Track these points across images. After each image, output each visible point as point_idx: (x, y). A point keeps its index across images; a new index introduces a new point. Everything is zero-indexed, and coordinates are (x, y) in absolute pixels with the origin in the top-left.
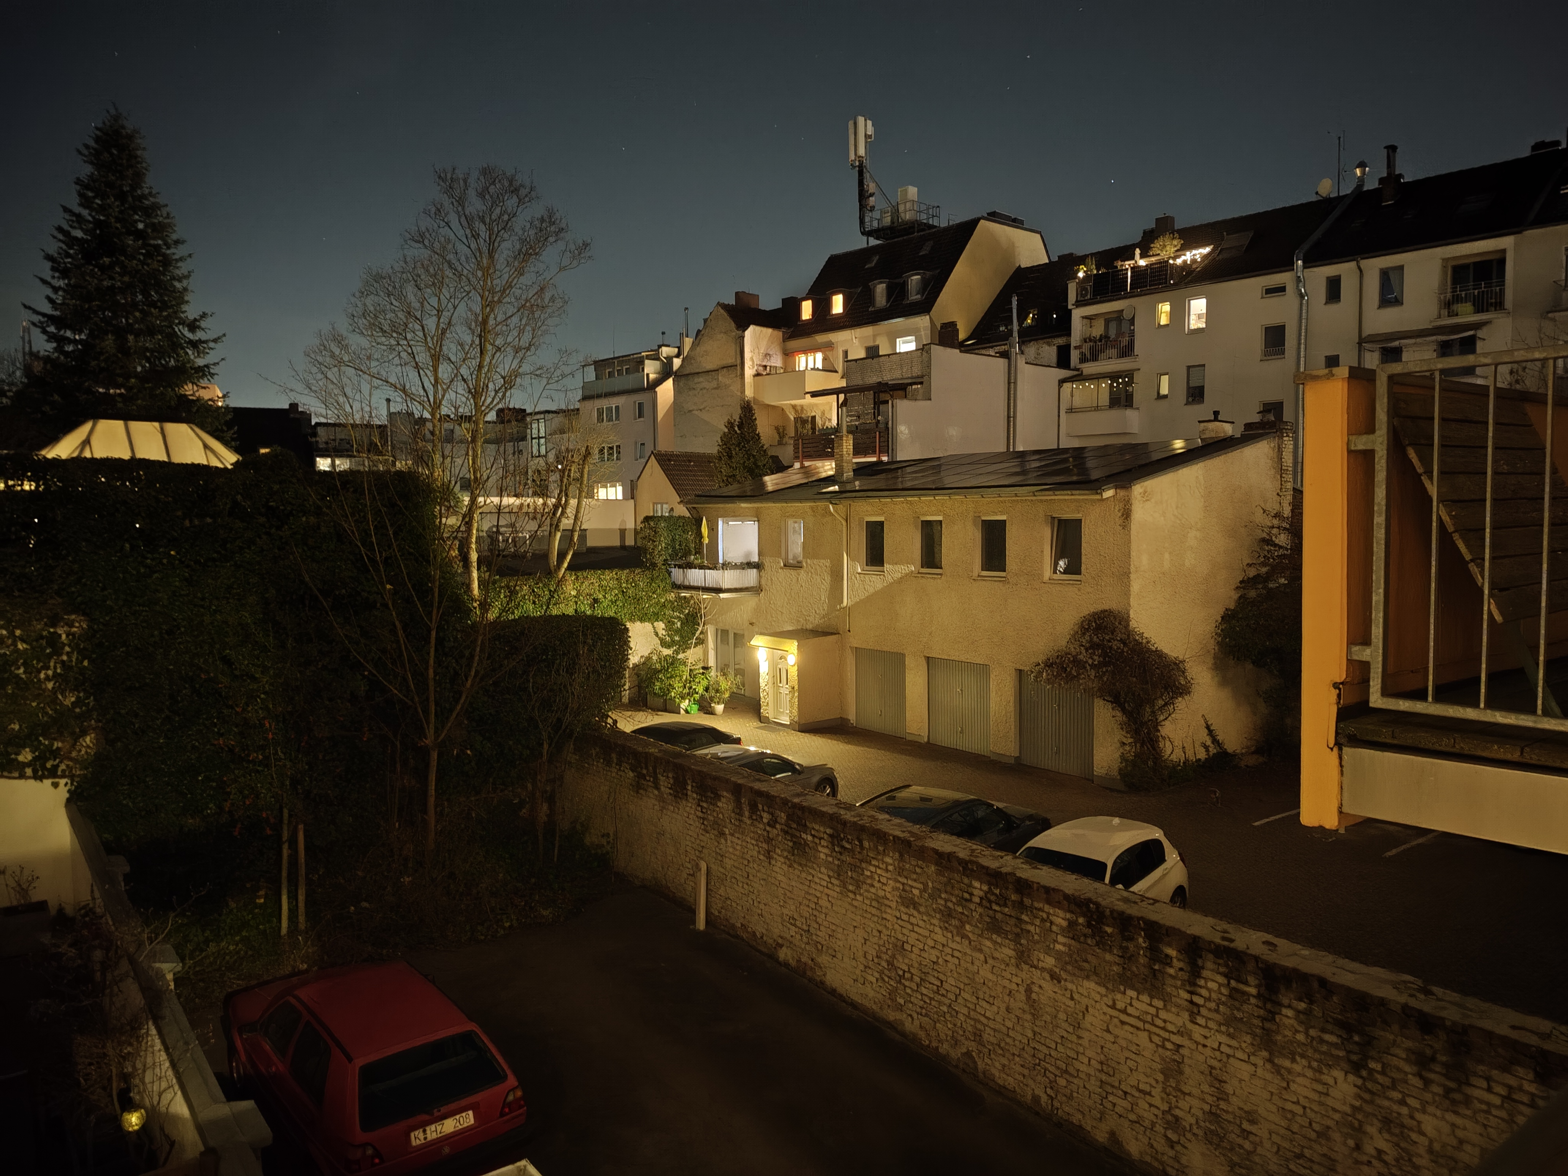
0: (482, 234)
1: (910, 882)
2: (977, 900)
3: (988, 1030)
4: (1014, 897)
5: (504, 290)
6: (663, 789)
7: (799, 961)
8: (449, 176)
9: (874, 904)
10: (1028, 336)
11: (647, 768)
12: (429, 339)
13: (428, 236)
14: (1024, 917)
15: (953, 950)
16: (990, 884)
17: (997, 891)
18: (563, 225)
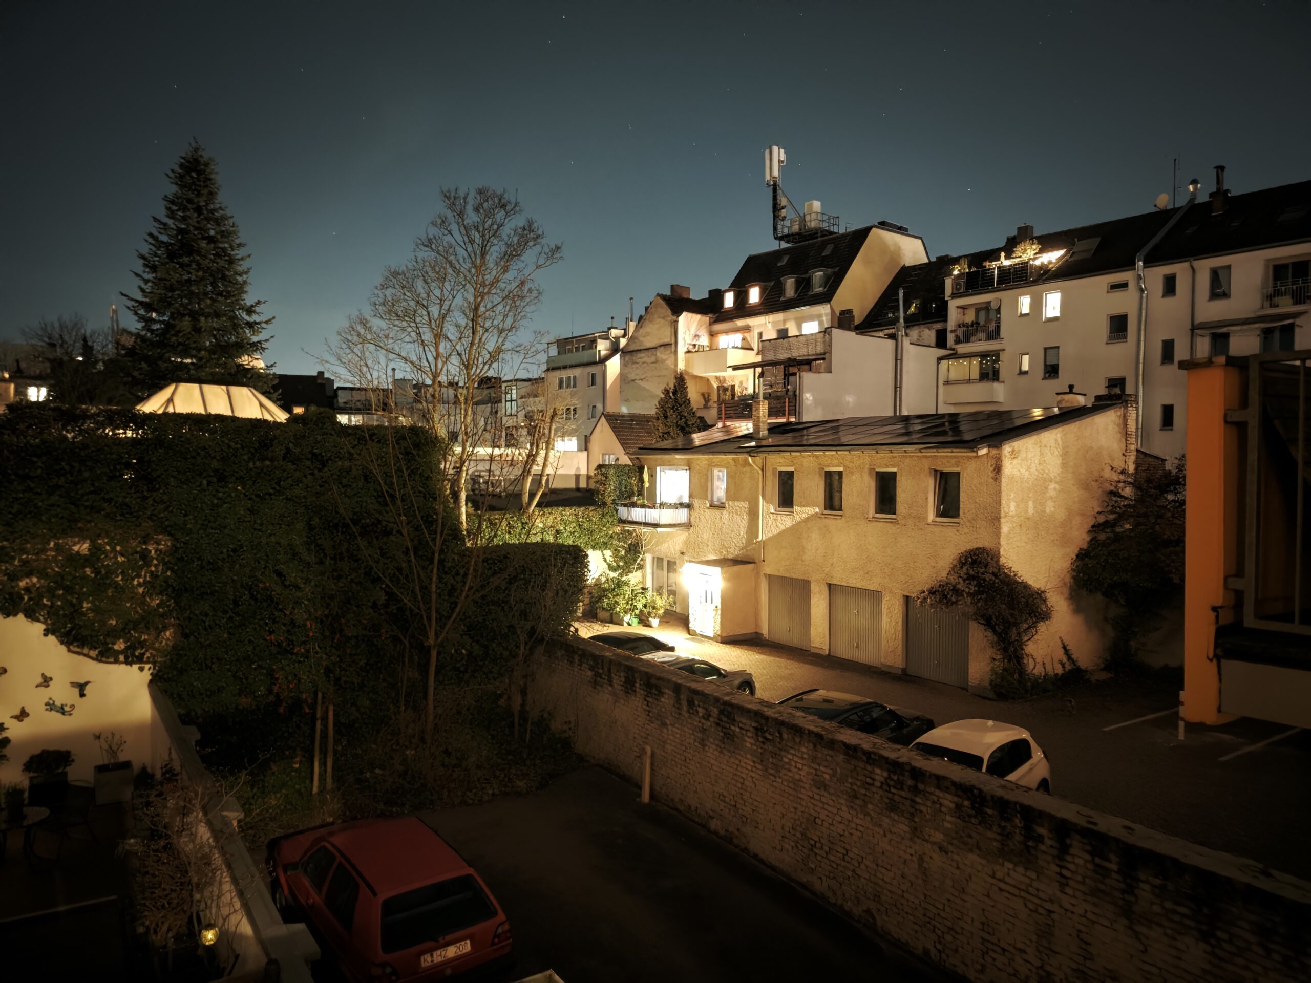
0: (477, 240)
1: (822, 768)
2: (878, 784)
3: (885, 891)
4: (910, 782)
5: (493, 283)
6: (616, 686)
7: (727, 831)
8: (452, 195)
9: (791, 785)
10: (911, 322)
11: (602, 668)
12: (433, 321)
13: (434, 241)
14: (918, 800)
15: (857, 825)
16: (889, 771)
17: (895, 778)
18: (540, 232)
